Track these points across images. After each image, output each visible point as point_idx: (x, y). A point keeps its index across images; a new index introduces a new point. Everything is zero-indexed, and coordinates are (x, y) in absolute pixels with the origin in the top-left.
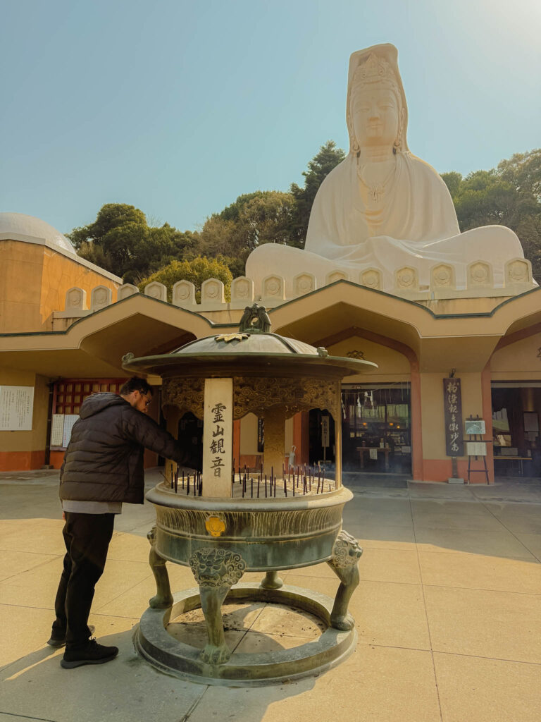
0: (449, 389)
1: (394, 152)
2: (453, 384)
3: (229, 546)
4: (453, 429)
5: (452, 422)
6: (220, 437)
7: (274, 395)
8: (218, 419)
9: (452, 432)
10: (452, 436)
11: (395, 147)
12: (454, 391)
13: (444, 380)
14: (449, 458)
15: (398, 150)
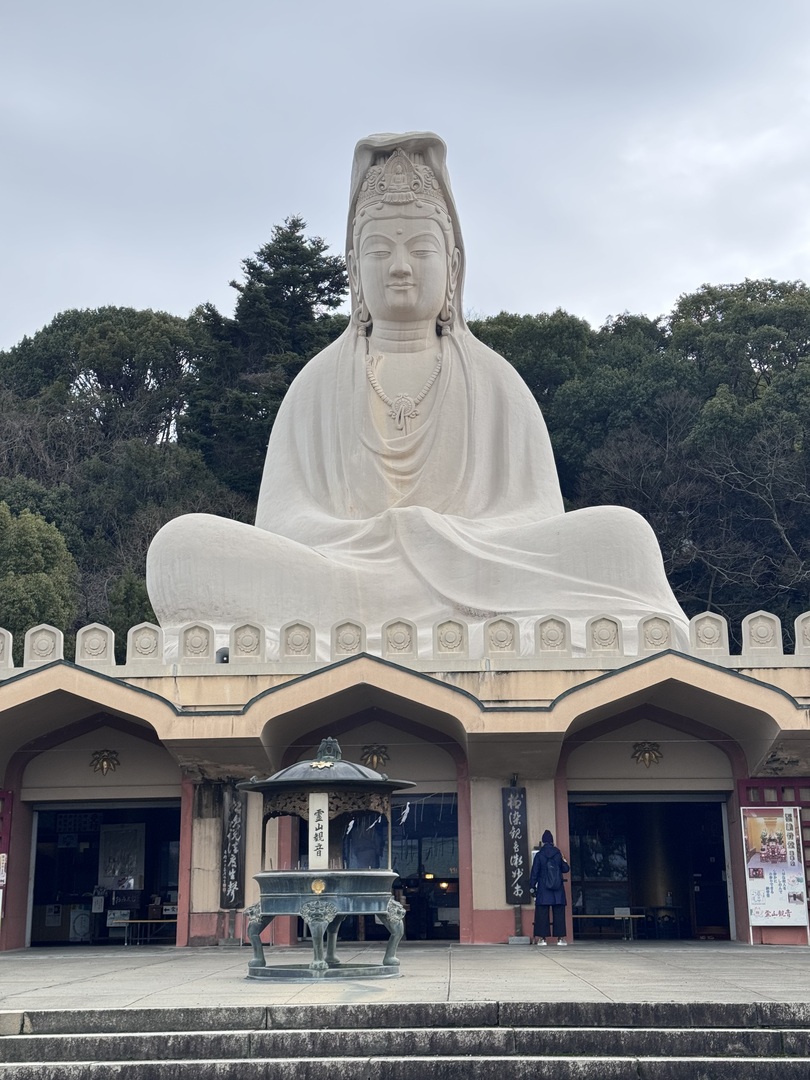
0: (510, 804)
1: (439, 332)
2: (515, 796)
3: (326, 899)
4: (516, 863)
5: (514, 854)
6: (320, 831)
7: (354, 804)
8: (319, 819)
9: (514, 869)
10: (514, 874)
11: (441, 323)
12: (517, 807)
13: (503, 789)
14: (511, 907)
15: (446, 330)
